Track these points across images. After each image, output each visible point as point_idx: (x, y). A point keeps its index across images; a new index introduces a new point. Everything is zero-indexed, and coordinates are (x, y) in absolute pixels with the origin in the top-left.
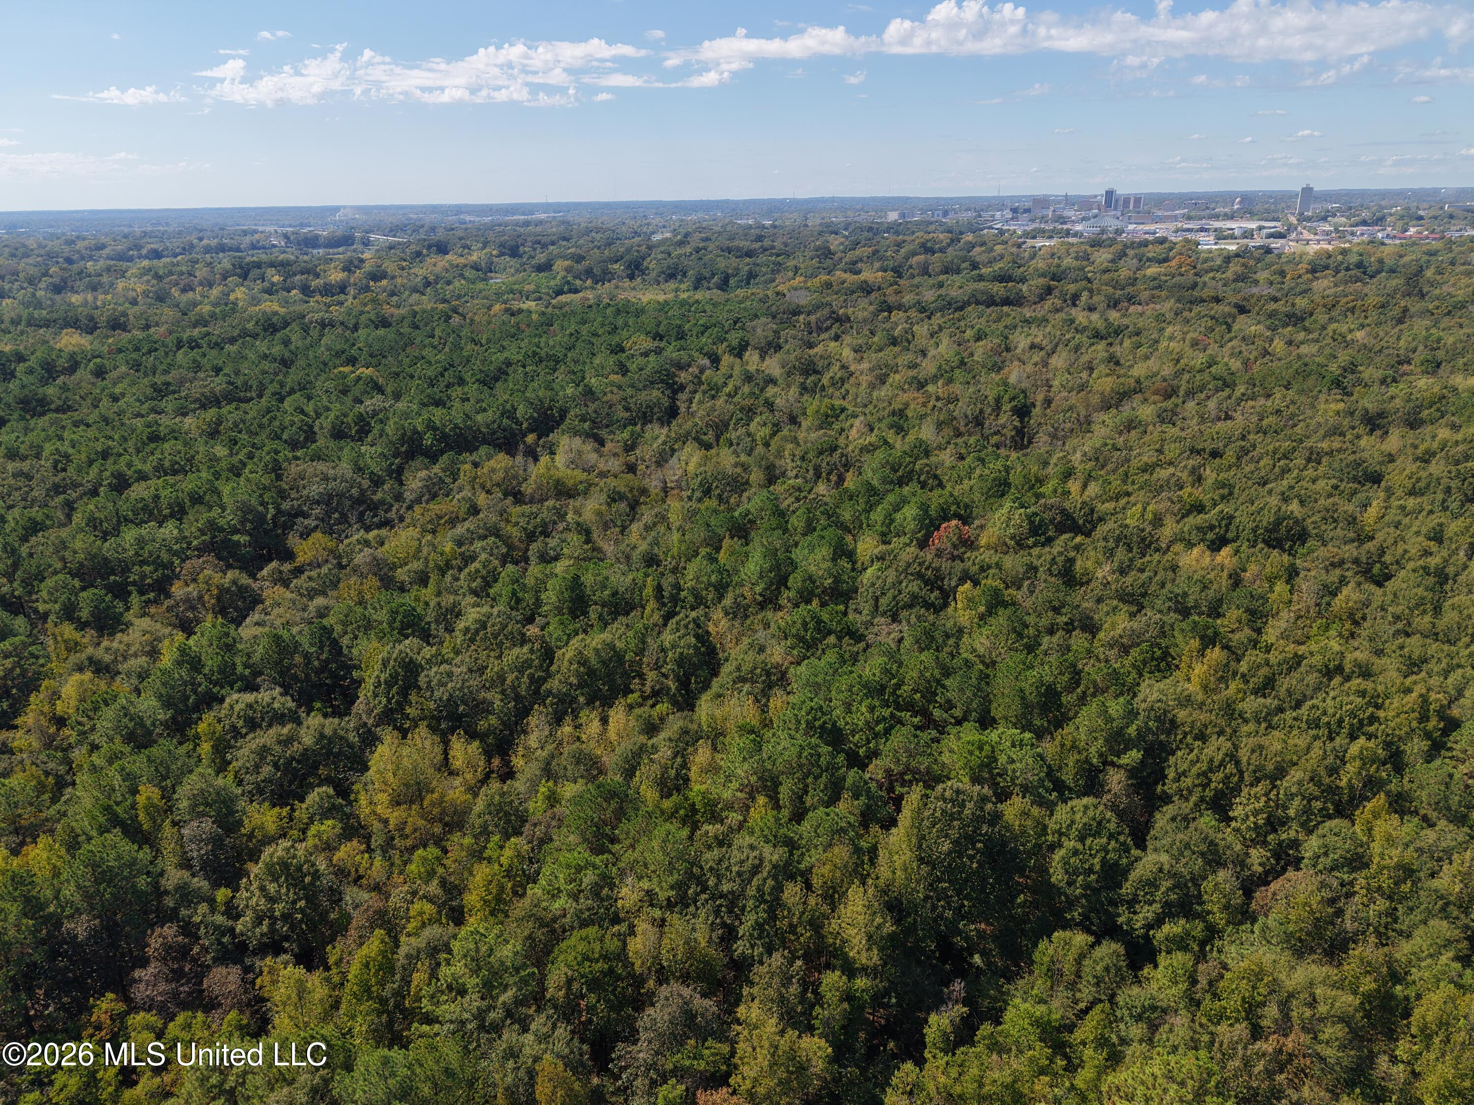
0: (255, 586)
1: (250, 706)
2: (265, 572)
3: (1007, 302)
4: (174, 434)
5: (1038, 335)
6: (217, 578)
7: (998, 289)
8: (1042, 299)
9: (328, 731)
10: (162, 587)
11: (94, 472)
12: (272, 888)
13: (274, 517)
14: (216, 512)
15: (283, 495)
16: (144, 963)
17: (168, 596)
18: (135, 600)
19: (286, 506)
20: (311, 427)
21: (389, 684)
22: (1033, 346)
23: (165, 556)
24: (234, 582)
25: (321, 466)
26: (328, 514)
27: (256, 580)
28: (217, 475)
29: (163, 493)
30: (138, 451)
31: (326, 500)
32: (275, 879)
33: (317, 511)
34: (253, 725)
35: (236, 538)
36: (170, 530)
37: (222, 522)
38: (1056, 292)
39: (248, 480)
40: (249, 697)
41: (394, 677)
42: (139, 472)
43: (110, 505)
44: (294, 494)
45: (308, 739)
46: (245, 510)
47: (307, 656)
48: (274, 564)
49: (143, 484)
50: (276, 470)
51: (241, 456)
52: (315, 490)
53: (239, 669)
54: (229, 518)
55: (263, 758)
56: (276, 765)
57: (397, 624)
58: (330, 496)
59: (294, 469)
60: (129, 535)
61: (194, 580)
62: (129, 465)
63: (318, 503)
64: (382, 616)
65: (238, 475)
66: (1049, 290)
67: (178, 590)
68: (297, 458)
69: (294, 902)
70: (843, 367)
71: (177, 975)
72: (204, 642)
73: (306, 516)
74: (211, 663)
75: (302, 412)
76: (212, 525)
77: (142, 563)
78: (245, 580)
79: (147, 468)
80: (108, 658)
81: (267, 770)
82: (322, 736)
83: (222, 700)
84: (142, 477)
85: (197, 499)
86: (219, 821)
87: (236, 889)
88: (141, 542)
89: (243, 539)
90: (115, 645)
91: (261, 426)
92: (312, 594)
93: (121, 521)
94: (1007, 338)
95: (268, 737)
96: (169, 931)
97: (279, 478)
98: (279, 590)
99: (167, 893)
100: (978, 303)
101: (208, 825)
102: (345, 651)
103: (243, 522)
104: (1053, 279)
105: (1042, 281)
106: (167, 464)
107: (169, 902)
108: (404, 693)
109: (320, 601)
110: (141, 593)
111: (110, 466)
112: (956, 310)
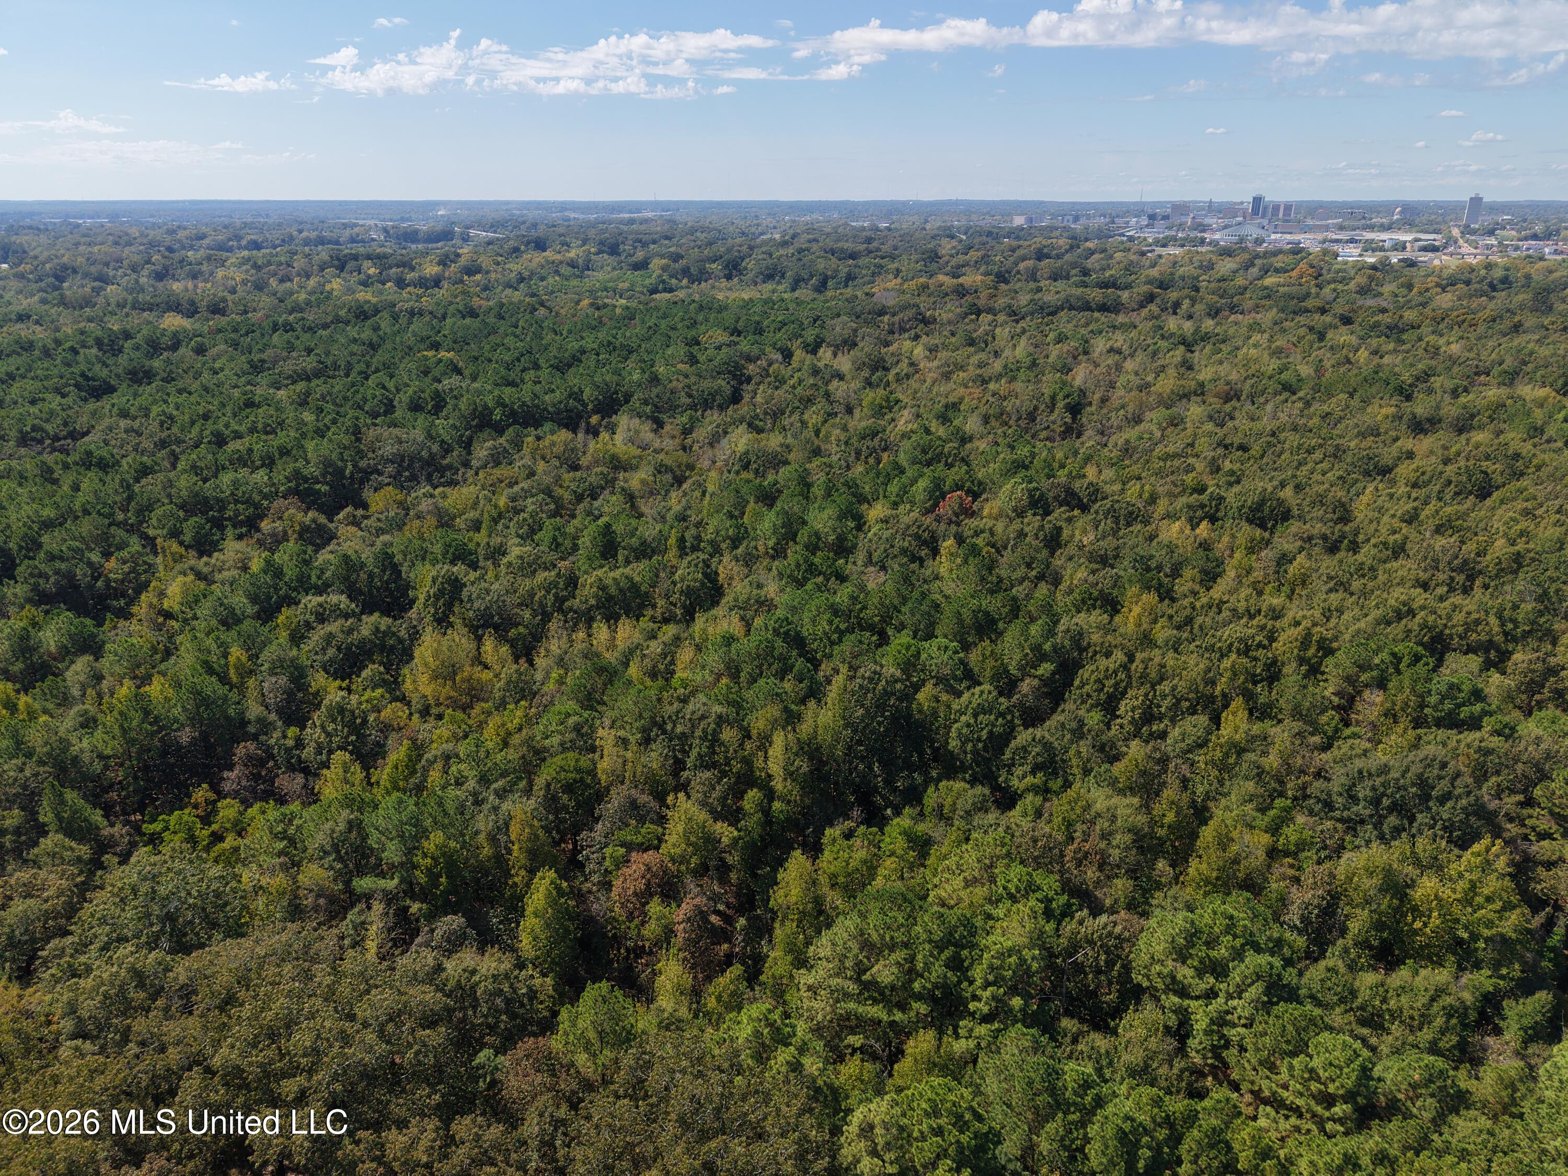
0: (331, 526)
1: (320, 605)
2: (341, 516)
3: (1103, 308)
4: (267, 401)
5: (1119, 340)
6: (300, 516)
7: (1096, 295)
8: (1142, 306)
9: (383, 628)
10: (252, 524)
11: (195, 431)
12: (331, 727)
13: (352, 473)
14: (300, 464)
15: (361, 454)
16: (231, 768)
17: (258, 530)
18: (230, 532)
19: (363, 464)
20: (391, 401)
21: (437, 597)
22: (1111, 350)
23: (257, 498)
24: (314, 521)
25: (396, 431)
26: (399, 473)
27: (332, 521)
28: (304, 435)
29: (255, 447)
30: (235, 415)
31: (399, 460)
32: (334, 721)
33: (390, 469)
34: (322, 619)
35: (318, 487)
36: (260, 476)
37: (305, 472)
38: (1158, 301)
39: (330, 440)
40: (320, 599)
41: (441, 592)
42: (235, 432)
43: (210, 456)
44: (370, 455)
45: (365, 631)
46: (327, 463)
47: (371, 575)
48: (349, 509)
49: (239, 442)
50: (357, 433)
51: (326, 421)
52: (389, 450)
53: (314, 579)
54: (312, 470)
55: (329, 643)
56: (339, 649)
57: (450, 556)
58: (403, 457)
59: (372, 433)
60: (226, 478)
61: (280, 518)
62: (227, 426)
63: (393, 462)
64: (438, 549)
65: (323, 437)
66: (1151, 298)
67: (266, 525)
68: (375, 425)
69: (347, 737)
70: (912, 364)
71: (256, 777)
72: (286, 558)
73: (380, 474)
74: (290, 573)
75: (384, 387)
76: (297, 473)
77: (237, 502)
78: (322, 519)
79: (243, 428)
80: (205, 570)
81: (331, 652)
82: (377, 629)
83: (297, 603)
84: (238, 436)
85: (284, 452)
86: (293, 680)
87: (303, 728)
88: (236, 483)
89: (324, 488)
90: (213, 561)
91: (345, 398)
92: (380, 531)
93: (219, 469)
94: (1087, 342)
95: (334, 627)
96: (251, 746)
97: (358, 440)
98: (353, 529)
99: (249, 722)
100: (1071, 308)
101: (283, 680)
102: (404, 575)
103: (324, 475)
104: (1160, 287)
105: (1146, 288)
106: (260, 426)
107: (251, 729)
108: (449, 606)
109: (386, 538)
110: (235, 527)
111: (210, 427)
112: (1049, 314)
